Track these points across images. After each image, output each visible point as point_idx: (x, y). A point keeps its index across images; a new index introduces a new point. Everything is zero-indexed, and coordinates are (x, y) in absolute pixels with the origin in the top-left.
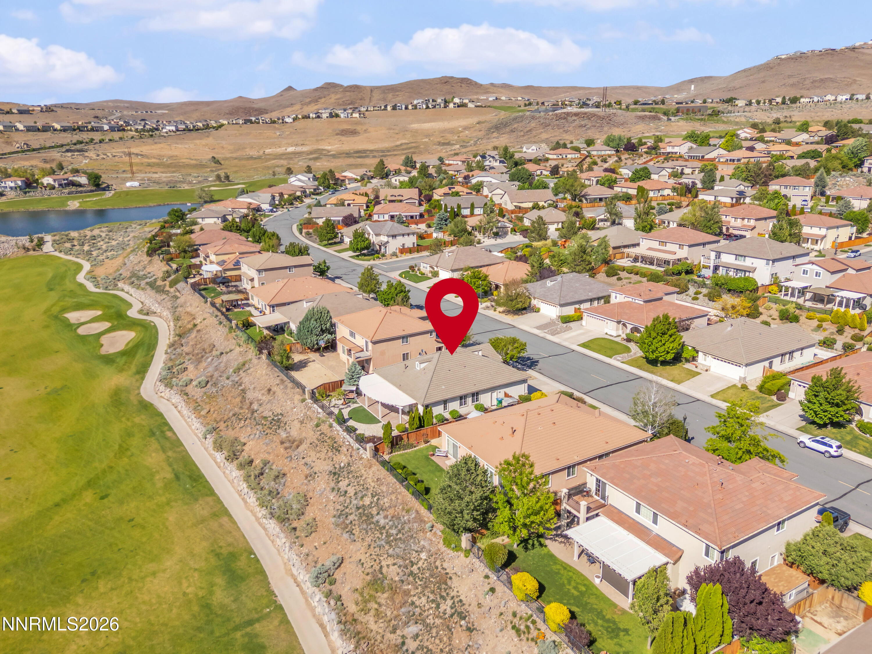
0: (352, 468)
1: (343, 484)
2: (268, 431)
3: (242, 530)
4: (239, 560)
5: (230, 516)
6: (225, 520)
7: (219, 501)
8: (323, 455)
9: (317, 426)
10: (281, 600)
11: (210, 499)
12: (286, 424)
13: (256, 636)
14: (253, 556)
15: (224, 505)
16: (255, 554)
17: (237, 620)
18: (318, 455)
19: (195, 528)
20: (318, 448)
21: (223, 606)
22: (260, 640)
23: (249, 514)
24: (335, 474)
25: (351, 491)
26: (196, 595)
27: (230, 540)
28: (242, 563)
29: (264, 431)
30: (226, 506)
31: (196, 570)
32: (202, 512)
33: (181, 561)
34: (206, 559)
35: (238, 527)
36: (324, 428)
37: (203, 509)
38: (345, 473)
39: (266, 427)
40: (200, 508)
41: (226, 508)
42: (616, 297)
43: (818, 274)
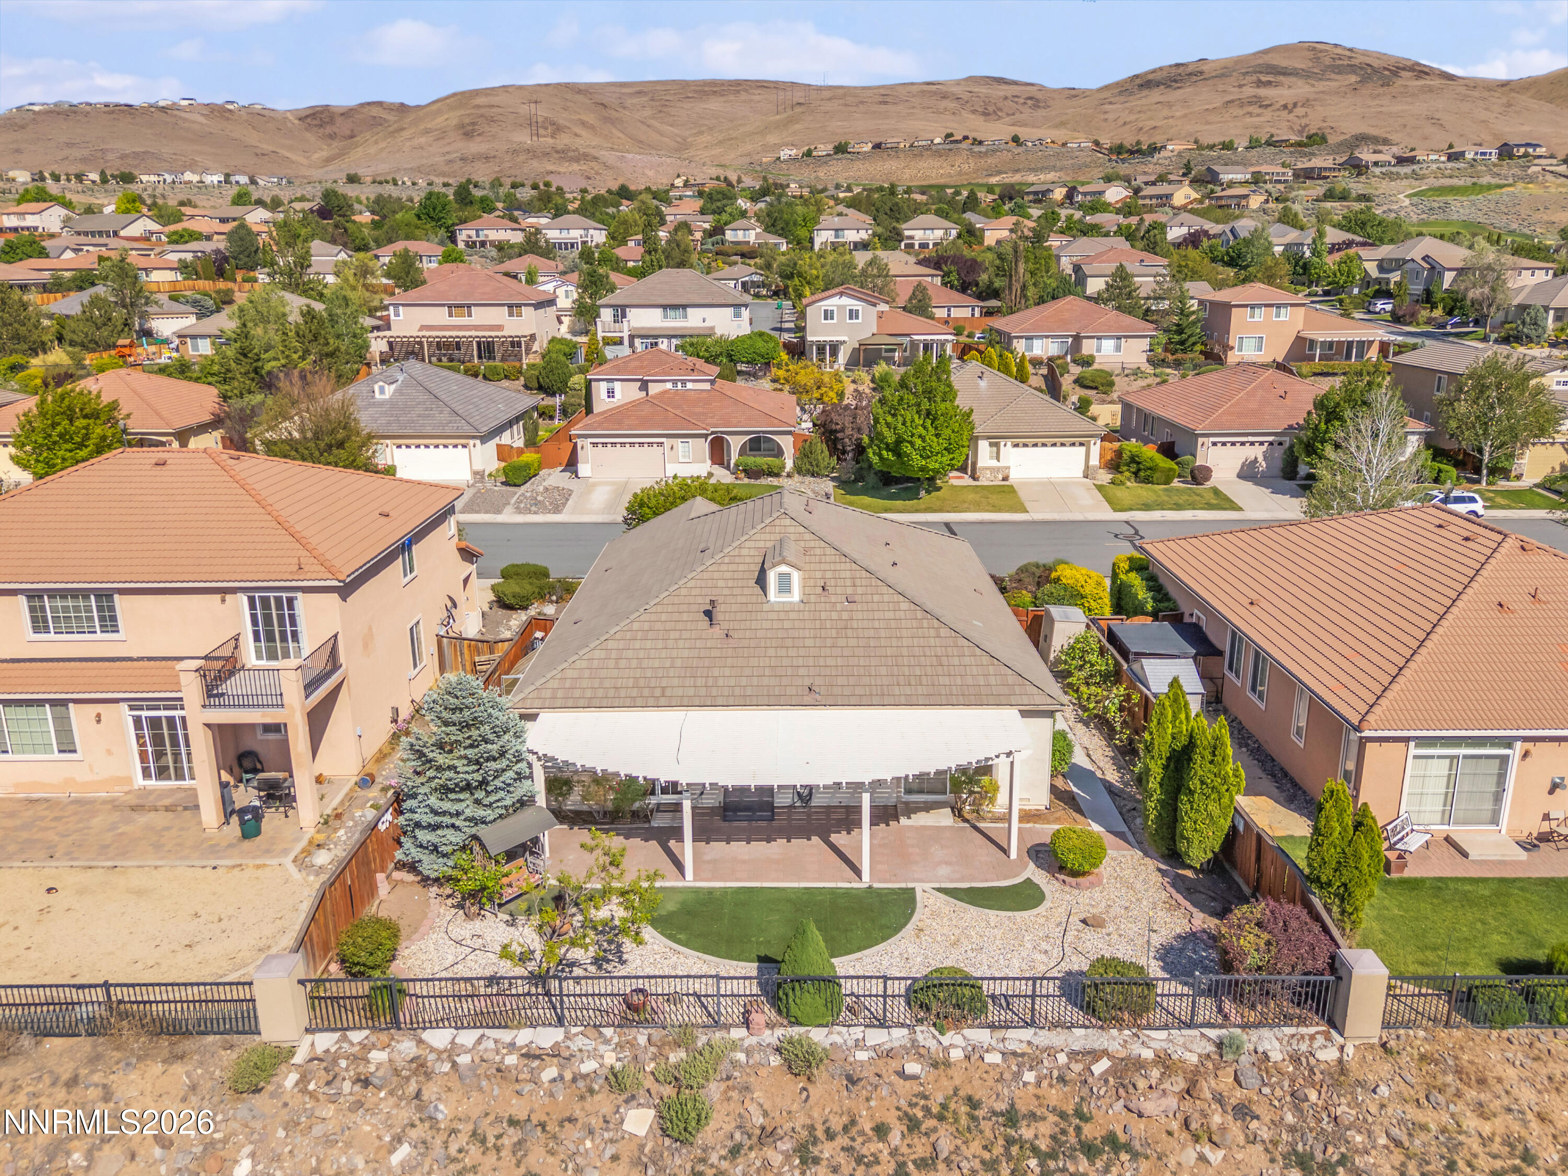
42: (611, 393)
43: (853, 314)
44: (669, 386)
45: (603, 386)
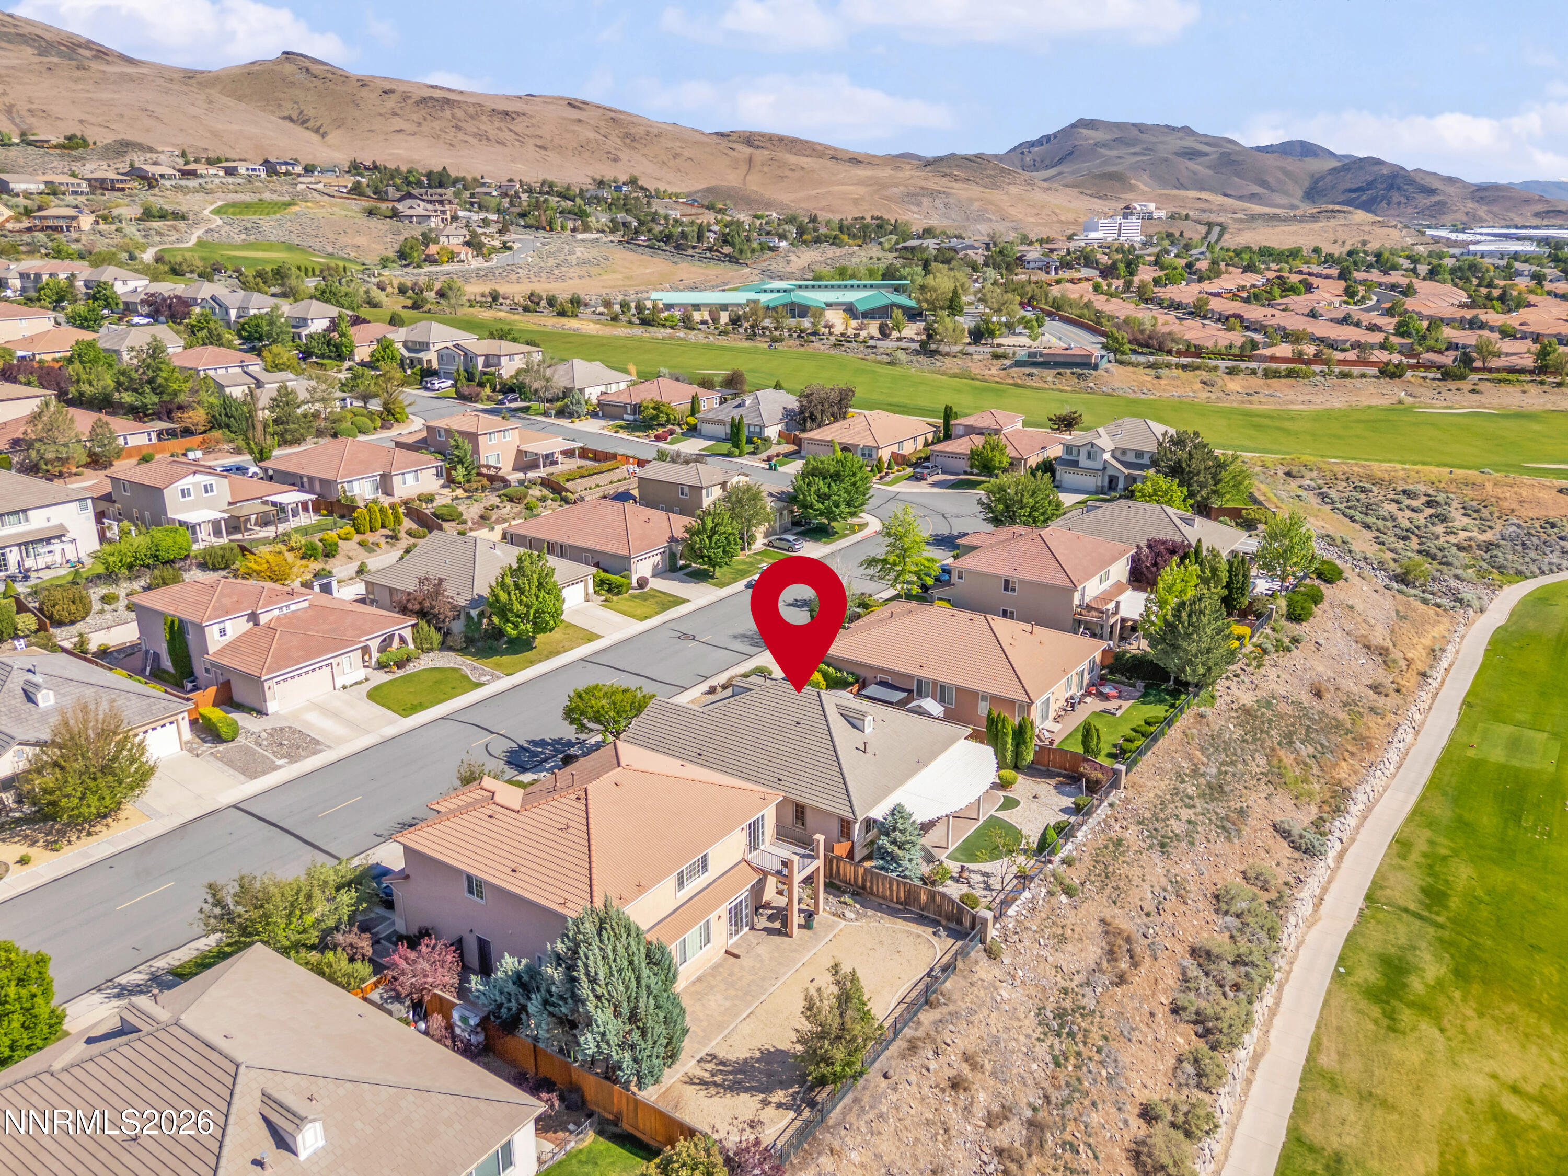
0: (1148, 815)
1: (1177, 827)
2: (1095, 1036)
3: (1317, 1015)
4: (1366, 981)
5: (1311, 1057)
6: (1327, 1060)
7: (1301, 1108)
8: (1135, 872)
9: (1069, 892)
10: (1360, 903)
11: (1313, 1132)
12: (1065, 991)
13: (1421, 903)
14: (1342, 970)
15: (1300, 1089)
16: (1336, 970)
17: (1431, 930)
18: (1136, 881)
19: (1390, 1100)
20: (1121, 885)
21: (1439, 959)
22: (1421, 896)
23: (1273, 1033)
24: (1163, 845)
25: (1186, 814)
26: (1464, 999)
27: (1352, 1019)
28: (1368, 974)
29: (1099, 1051)
30: (1297, 1085)
31: (1442, 1030)
32: (1352, 1117)
33: (1455, 1064)
34: (1414, 1029)
35: (1318, 1027)
36: (1074, 877)
37: (1343, 1122)
38: (1157, 825)
39: (1086, 1052)
40: (1347, 1128)
41: (1302, 1080)
42: (223, 632)
43: (207, 489)
44: (276, 612)
45: (216, 629)
